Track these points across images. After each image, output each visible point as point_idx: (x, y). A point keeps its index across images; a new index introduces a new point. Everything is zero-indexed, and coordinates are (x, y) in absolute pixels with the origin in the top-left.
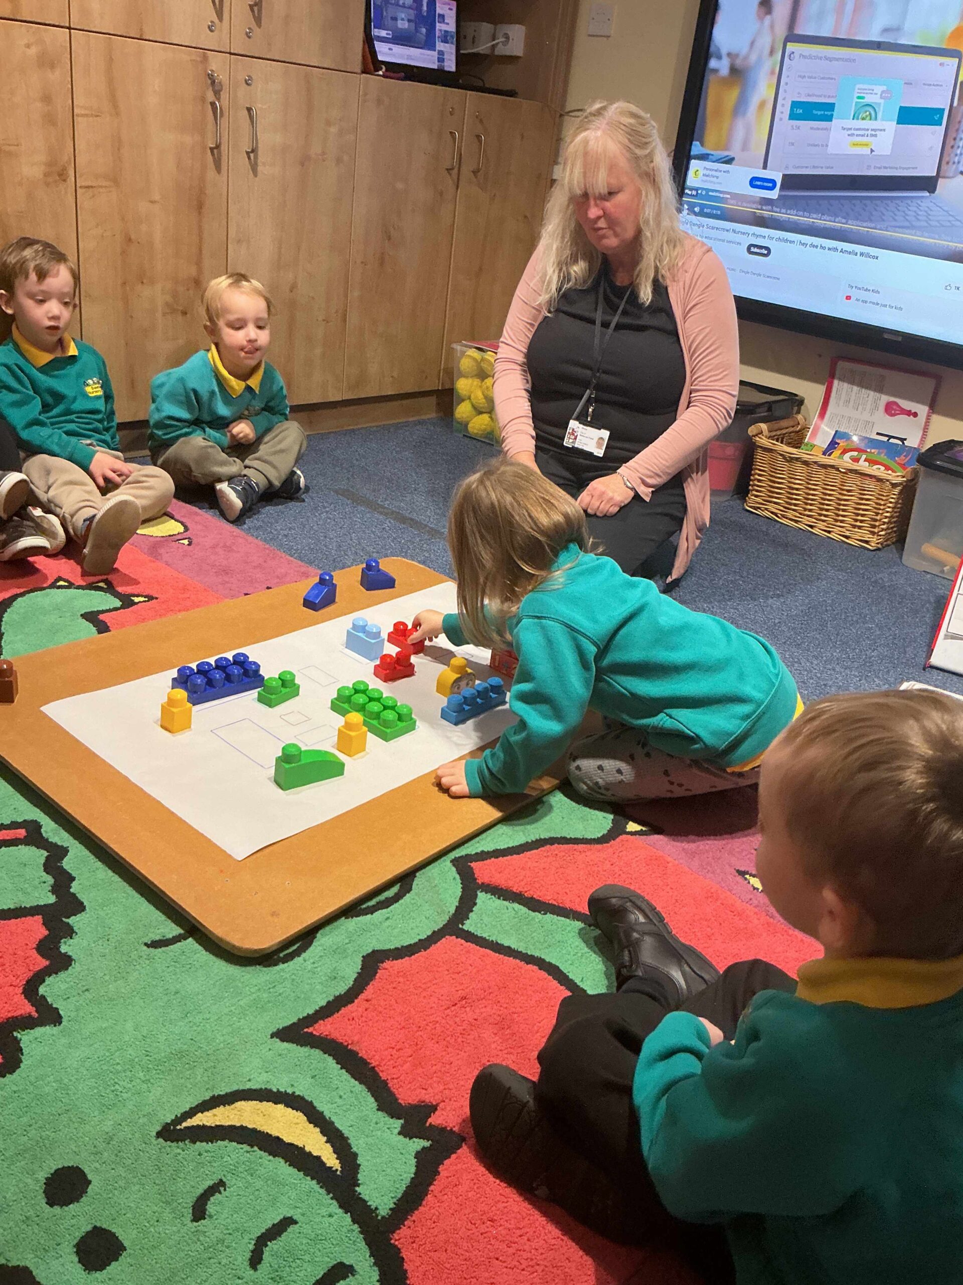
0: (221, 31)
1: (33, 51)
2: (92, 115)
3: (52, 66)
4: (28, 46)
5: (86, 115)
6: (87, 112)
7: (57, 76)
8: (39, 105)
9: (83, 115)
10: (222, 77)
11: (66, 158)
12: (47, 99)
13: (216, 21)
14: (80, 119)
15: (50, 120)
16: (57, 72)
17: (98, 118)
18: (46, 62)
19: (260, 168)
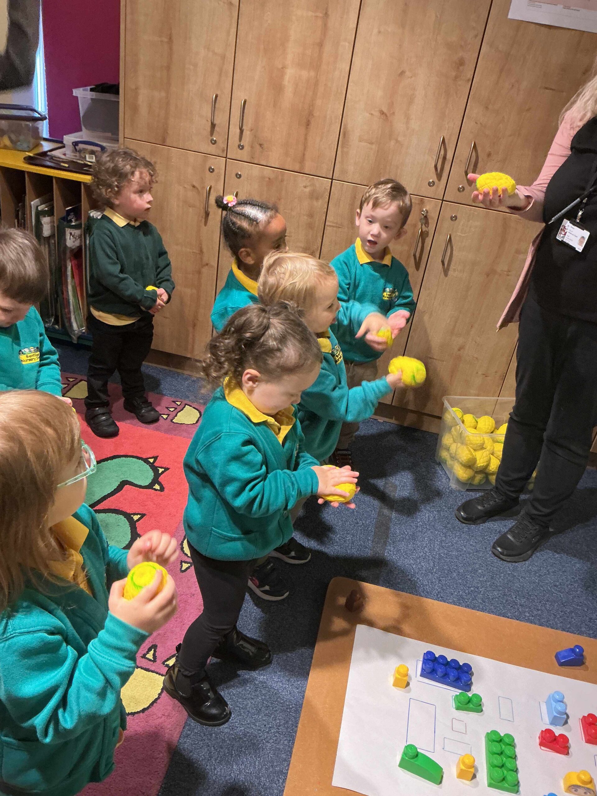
0: (438, 187)
1: (307, 190)
2: (336, 227)
3: (317, 199)
4: (305, 187)
5: (333, 226)
6: (334, 225)
7: (320, 204)
8: (306, 217)
9: (330, 226)
10: (433, 215)
11: (315, 247)
12: (311, 215)
13: (436, 180)
14: (328, 228)
15: (310, 226)
16: (320, 202)
17: (340, 229)
18: (314, 196)
19: (451, 273)
